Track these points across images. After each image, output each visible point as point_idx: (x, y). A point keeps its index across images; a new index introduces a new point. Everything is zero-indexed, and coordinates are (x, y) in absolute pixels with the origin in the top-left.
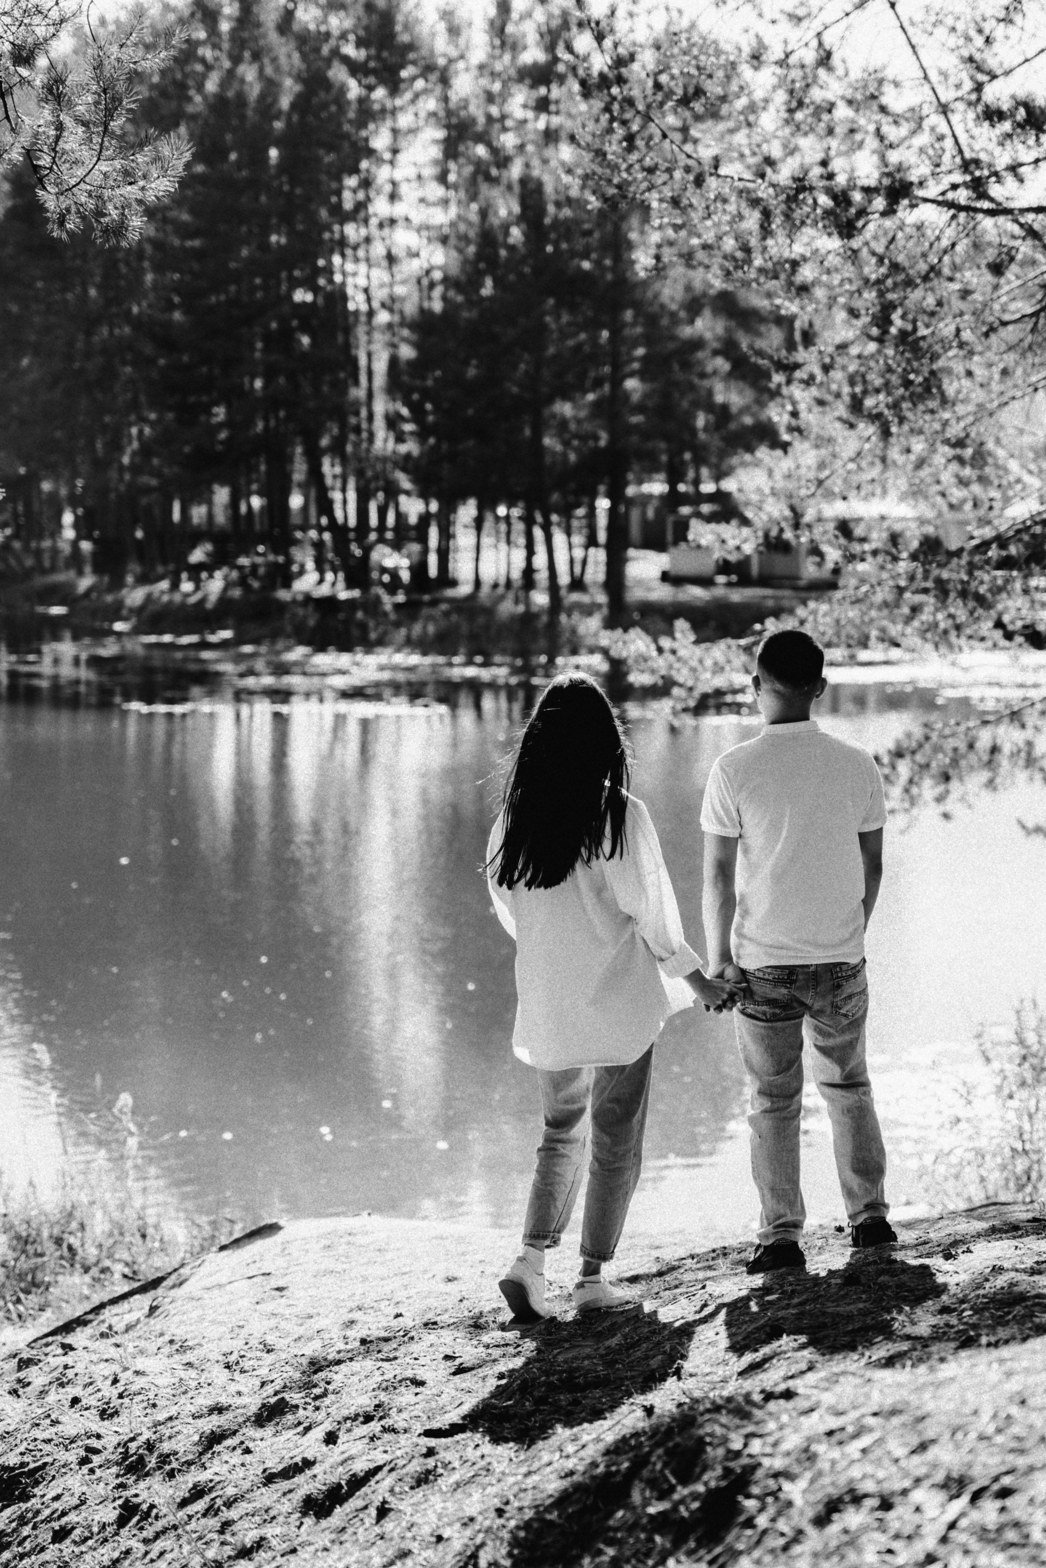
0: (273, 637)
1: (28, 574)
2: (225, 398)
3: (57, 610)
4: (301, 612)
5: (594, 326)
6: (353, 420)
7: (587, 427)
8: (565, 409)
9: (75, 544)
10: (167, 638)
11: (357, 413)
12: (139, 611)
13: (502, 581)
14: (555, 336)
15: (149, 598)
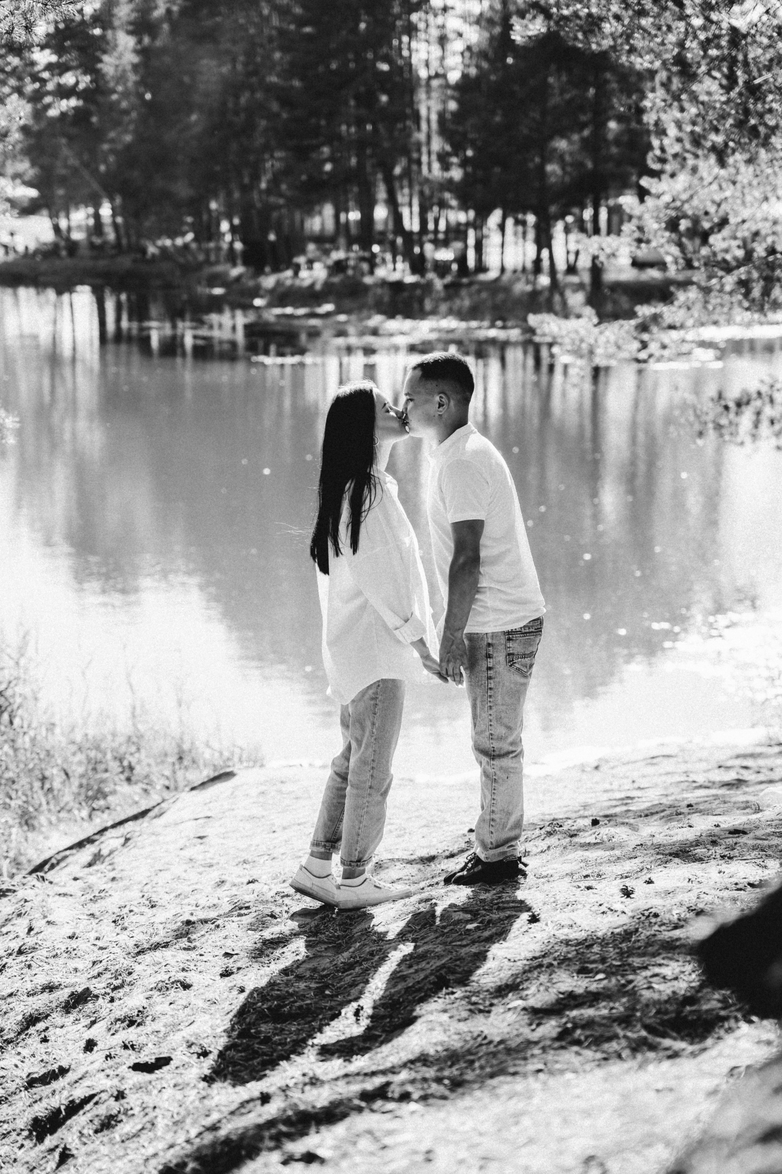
0: (360, 308)
1: (199, 266)
2: (329, 142)
3: (218, 291)
4: (379, 291)
5: (584, 84)
6: (415, 155)
7: (579, 157)
8: (562, 144)
9: (231, 243)
10: (289, 310)
11: (419, 151)
12: (272, 292)
13: (520, 268)
14: (557, 91)
15: (278, 283)
